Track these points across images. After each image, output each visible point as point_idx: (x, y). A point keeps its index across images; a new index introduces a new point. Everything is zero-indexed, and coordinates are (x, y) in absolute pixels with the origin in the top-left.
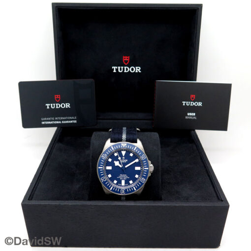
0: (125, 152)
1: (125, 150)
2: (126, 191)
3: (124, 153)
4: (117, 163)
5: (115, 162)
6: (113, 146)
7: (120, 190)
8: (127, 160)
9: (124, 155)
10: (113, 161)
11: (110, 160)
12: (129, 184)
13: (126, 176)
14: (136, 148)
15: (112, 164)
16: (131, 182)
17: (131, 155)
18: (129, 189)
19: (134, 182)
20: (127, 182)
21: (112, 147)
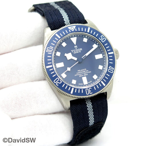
0: (76, 38)
1: (75, 36)
2: (92, 90)
3: (74, 40)
4: (69, 56)
5: (66, 55)
6: (58, 33)
7: (84, 90)
8: (81, 49)
9: (75, 42)
10: (62, 54)
11: (58, 54)
12: (94, 80)
13: (85, 71)
14: (89, 29)
15: (63, 59)
16: (95, 77)
17: (85, 40)
18: (96, 86)
19: (99, 76)
20: (90, 79)
21: (57, 35)
